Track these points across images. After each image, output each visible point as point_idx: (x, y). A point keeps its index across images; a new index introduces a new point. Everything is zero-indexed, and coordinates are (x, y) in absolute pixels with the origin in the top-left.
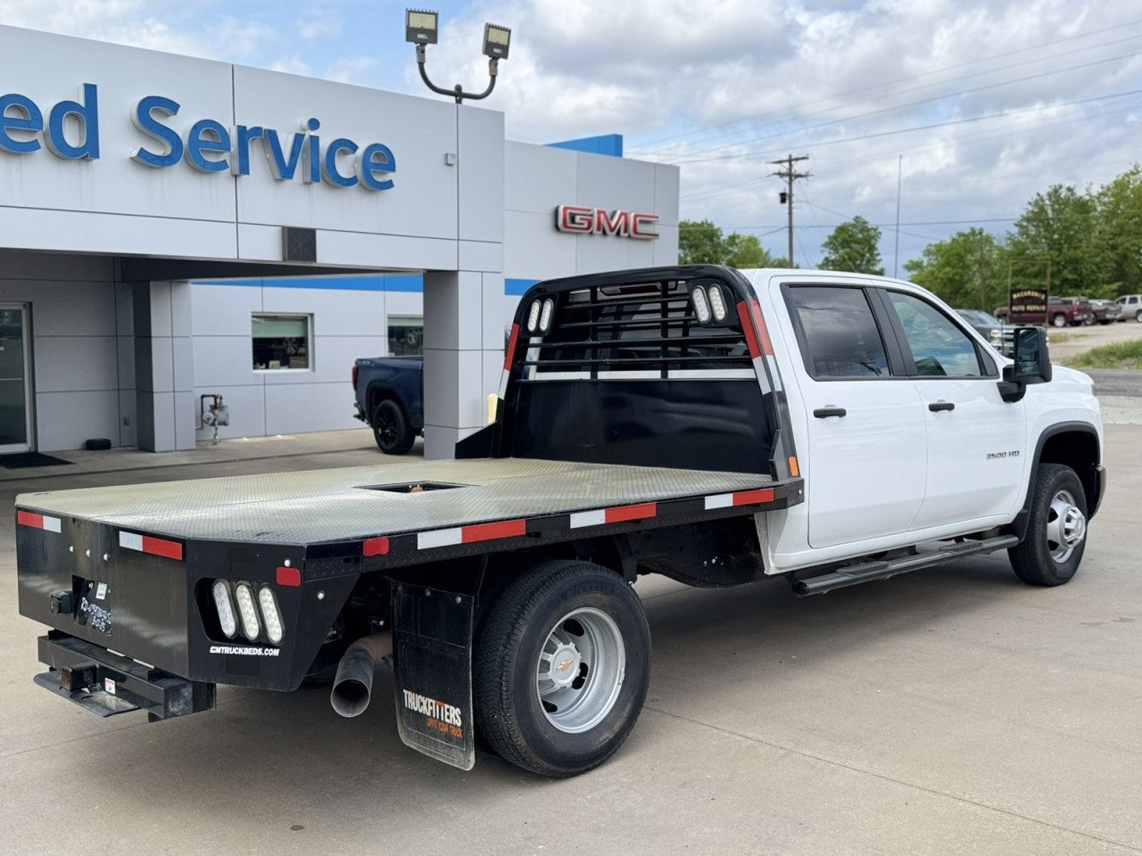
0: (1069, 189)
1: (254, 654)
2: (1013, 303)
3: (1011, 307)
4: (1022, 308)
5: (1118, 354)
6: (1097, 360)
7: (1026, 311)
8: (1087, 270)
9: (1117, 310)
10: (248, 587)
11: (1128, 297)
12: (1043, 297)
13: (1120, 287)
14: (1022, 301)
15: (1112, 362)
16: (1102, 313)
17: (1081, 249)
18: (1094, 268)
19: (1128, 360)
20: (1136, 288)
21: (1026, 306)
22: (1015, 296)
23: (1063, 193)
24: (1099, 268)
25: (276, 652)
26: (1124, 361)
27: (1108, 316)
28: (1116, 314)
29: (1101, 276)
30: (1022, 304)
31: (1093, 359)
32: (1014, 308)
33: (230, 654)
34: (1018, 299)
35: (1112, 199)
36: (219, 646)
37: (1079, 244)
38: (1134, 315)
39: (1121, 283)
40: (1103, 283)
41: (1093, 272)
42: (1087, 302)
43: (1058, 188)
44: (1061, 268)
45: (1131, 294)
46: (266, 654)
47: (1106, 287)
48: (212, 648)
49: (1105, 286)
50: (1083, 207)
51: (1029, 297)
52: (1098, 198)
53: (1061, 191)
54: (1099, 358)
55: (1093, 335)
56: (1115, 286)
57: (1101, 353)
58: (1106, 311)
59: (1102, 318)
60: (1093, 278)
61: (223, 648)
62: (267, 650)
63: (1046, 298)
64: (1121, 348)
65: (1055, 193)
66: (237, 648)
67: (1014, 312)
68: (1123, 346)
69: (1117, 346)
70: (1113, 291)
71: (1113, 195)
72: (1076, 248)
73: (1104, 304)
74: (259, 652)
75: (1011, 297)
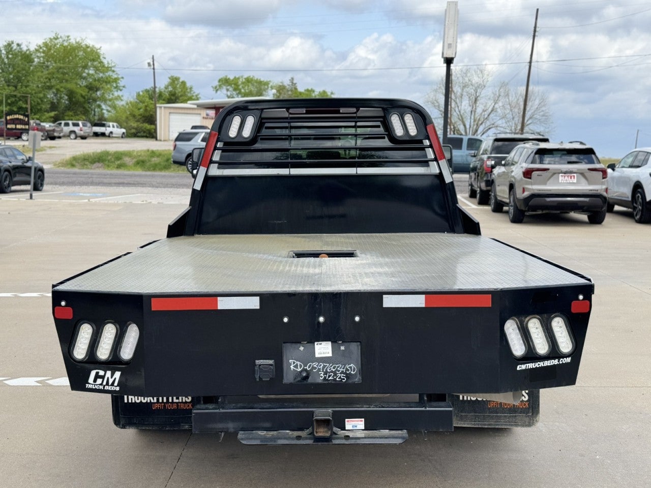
0: (18, 45)
1: (552, 364)
2: (7, 123)
3: (6, 126)
4: (13, 126)
5: (90, 160)
6: (77, 164)
7: (16, 129)
8: (34, 102)
9: (60, 131)
10: (539, 319)
11: (63, 122)
12: (26, 119)
13: (55, 115)
14: (14, 121)
15: (87, 165)
16: (52, 132)
17: (30, 87)
18: (39, 100)
19: (97, 164)
20: (63, 117)
21: (16, 125)
22: (8, 118)
23: (15, 46)
24: (42, 101)
25: (568, 360)
26: (95, 165)
27: (56, 134)
28: (60, 133)
29: (44, 107)
30: (13, 124)
31: (74, 163)
32: (9, 126)
33: (533, 368)
34: (11, 120)
35: (42, 55)
36: (524, 364)
37: (28, 84)
38: (68, 134)
39: (56, 113)
40: (45, 111)
41: (38, 104)
42: (40, 124)
43: (11, 42)
44: (18, 99)
45: (64, 120)
46: (561, 363)
47: (47, 115)
48: (518, 367)
49: (46, 113)
50: (27, 57)
51: (17, 119)
52: (35, 53)
53: (13, 45)
54: (78, 163)
55: (59, 147)
56: (52, 114)
57: (79, 159)
58: (54, 131)
59: (52, 135)
60: (39, 108)
61: (527, 365)
62: (562, 359)
63: (28, 120)
64: (91, 156)
65: (9, 46)
66: (539, 363)
67: (8, 129)
68: (91, 154)
69: (88, 154)
70: (51, 117)
71: (44, 52)
72: (26, 87)
73: (50, 126)
74: (556, 362)
75: (6, 118)
